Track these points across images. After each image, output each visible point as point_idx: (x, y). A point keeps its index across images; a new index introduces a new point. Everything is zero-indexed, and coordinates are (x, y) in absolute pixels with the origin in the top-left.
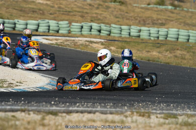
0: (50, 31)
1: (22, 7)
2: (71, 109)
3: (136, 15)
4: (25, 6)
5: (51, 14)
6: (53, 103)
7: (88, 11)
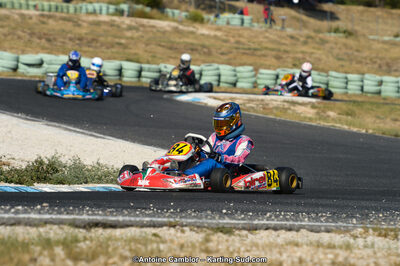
0: (221, 84)
1: (173, 43)
2: (256, 222)
3: (374, 55)
4: (177, 40)
5: (222, 54)
6: (224, 211)
7: (289, 49)
